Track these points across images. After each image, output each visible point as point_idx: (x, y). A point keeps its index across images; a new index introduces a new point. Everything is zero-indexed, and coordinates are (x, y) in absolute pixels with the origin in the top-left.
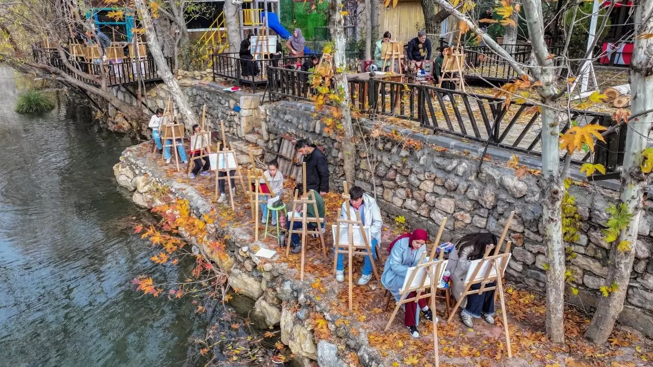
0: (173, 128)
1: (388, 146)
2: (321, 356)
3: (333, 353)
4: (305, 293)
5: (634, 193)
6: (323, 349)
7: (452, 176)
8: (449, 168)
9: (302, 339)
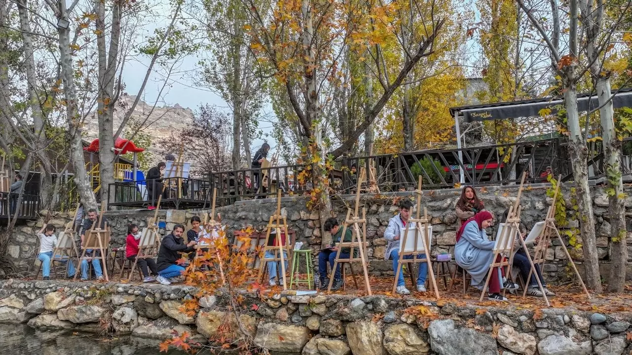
0: (99, 234)
1: (374, 208)
2: (438, 336)
3: (451, 326)
4: (384, 299)
5: (616, 158)
6: (437, 328)
7: (449, 211)
8: (445, 205)
9: (404, 335)
